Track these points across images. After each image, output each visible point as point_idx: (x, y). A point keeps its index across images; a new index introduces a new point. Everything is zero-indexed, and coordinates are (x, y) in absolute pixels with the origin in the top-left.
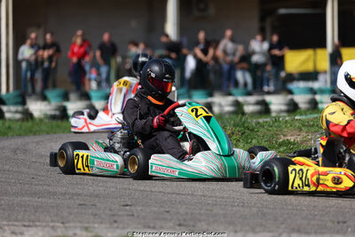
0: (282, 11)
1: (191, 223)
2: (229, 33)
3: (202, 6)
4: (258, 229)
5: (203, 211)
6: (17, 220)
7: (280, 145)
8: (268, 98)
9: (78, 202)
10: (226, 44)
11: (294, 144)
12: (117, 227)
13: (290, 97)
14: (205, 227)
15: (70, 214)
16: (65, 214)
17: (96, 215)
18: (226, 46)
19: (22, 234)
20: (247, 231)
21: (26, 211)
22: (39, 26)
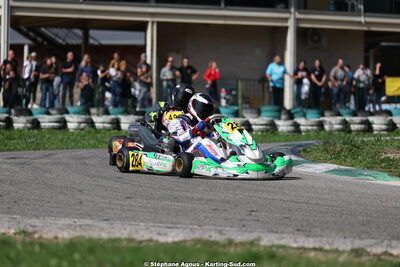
0: (384, 44)
1: (308, 229)
2: (341, 61)
3: (316, 38)
4: (363, 236)
5: (317, 218)
6: (161, 222)
7: (382, 161)
8: (371, 119)
9: (212, 207)
10: (337, 71)
11: (393, 161)
12: (246, 231)
13: (390, 118)
14: (319, 233)
15: (206, 217)
16: (202, 218)
17: (227, 219)
18: (335, 73)
19: (166, 234)
20: (355, 238)
21: (168, 214)
22: (178, 52)
